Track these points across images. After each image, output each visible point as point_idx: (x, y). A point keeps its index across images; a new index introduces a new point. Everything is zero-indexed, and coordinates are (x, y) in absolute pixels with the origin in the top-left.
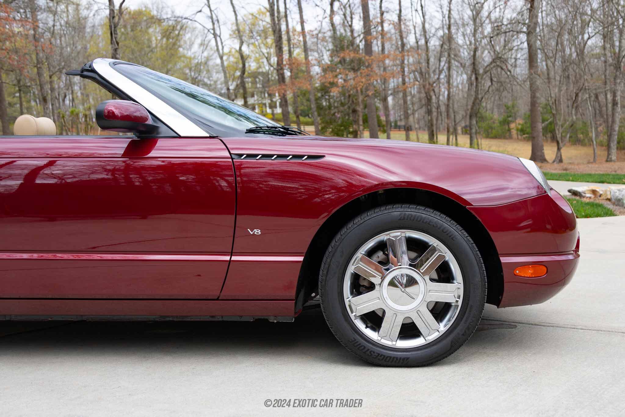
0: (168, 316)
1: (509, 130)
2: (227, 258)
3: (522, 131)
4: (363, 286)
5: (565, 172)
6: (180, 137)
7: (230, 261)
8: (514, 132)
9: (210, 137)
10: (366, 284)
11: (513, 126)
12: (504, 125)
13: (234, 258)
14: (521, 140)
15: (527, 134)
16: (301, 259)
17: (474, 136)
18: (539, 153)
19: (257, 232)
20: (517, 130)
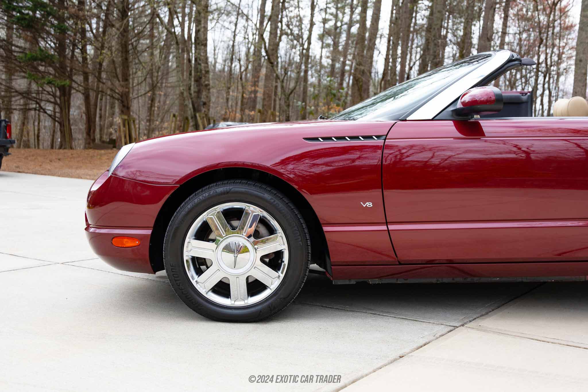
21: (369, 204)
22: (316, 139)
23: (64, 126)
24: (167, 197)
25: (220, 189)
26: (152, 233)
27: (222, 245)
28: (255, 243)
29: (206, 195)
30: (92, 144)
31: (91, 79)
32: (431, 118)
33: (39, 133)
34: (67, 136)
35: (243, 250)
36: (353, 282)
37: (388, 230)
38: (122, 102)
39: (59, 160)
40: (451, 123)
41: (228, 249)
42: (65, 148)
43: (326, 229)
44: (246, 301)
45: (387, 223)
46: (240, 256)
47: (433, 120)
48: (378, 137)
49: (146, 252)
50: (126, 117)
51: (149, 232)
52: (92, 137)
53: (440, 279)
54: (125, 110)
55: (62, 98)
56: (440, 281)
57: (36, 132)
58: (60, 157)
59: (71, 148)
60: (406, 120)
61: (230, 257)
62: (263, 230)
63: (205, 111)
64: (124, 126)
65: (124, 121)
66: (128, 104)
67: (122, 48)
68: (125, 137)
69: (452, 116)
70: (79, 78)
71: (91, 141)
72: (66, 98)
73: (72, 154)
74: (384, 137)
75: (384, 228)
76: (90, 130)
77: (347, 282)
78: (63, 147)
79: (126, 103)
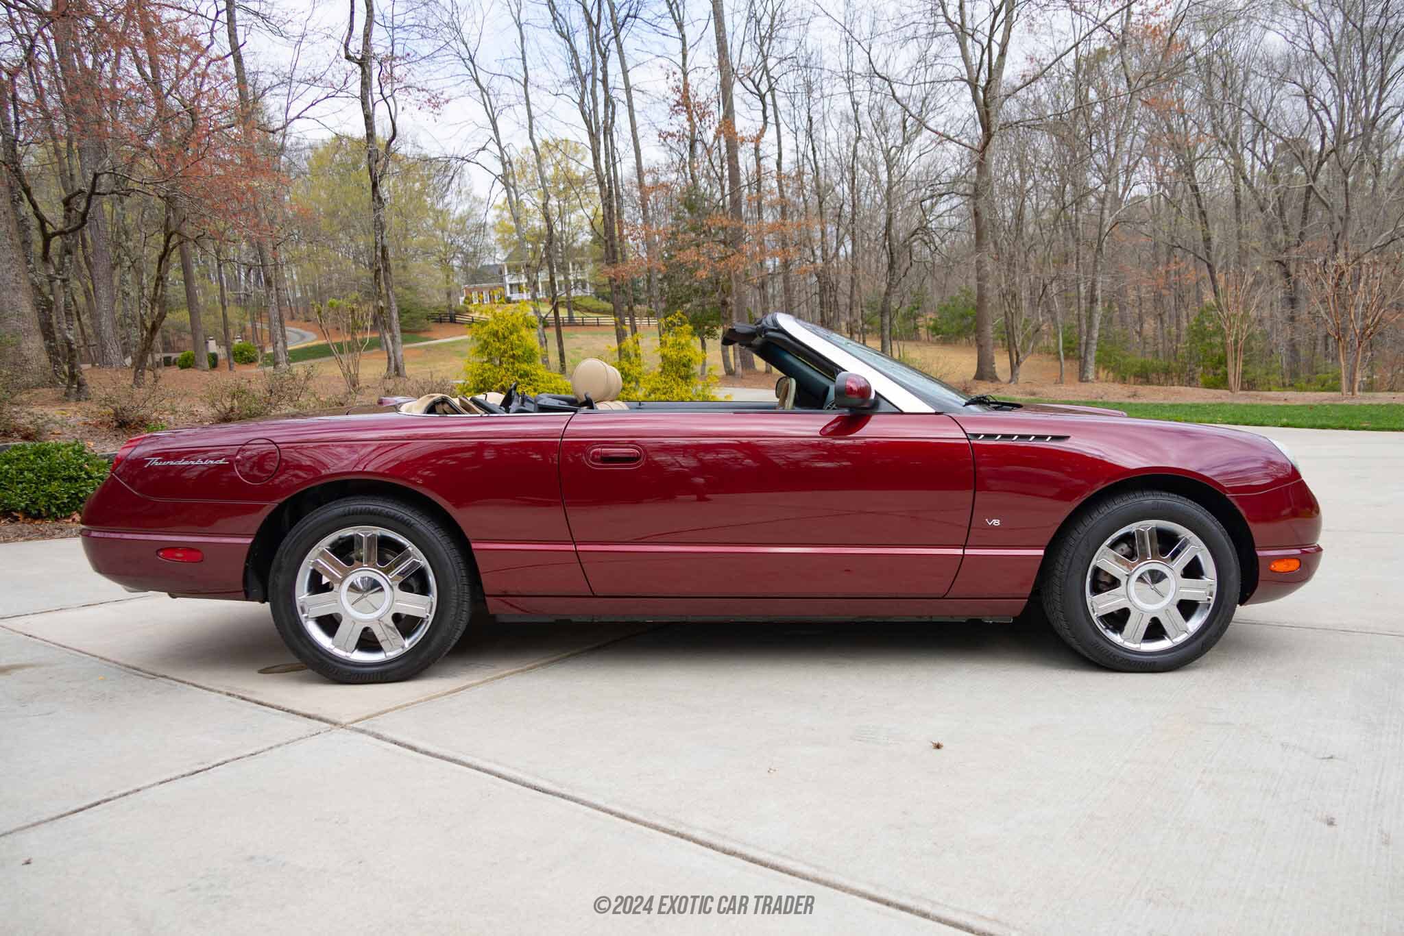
0: (868, 617)
1: (916, 328)
2: (960, 552)
3: (935, 329)
4: (1105, 583)
5: (1032, 397)
6: (902, 413)
7: (963, 555)
8: (922, 331)
9: (936, 413)
10: (1107, 580)
11: (920, 321)
12: (909, 319)
13: (968, 552)
14: (933, 343)
15: (943, 333)
16: (1041, 552)
17: (887, 340)
18: (988, 369)
19: (996, 522)
20: (928, 328)
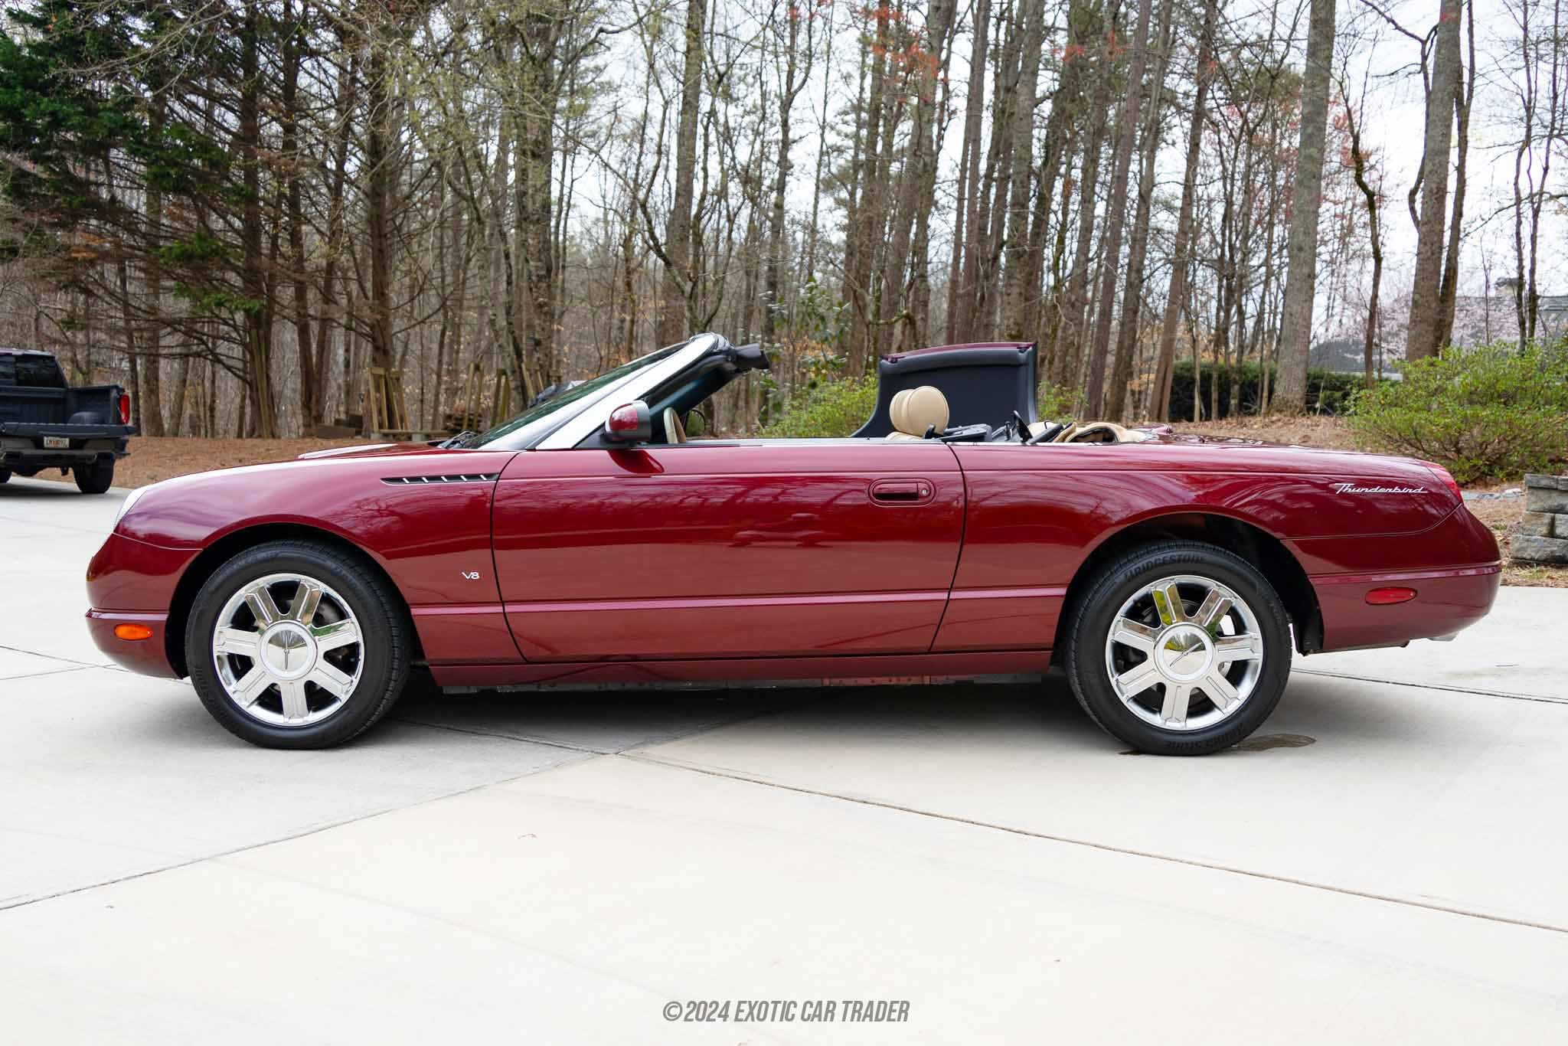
21: (475, 575)
22: (400, 480)
23: (257, 390)
24: (186, 565)
25: (262, 554)
26: (168, 619)
27: (268, 635)
28: (315, 633)
29: (242, 563)
30: (314, 427)
31: (312, 295)
32: (570, 447)
33: (213, 402)
34: (264, 410)
35: (298, 642)
36: (473, 690)
37: (504, 613)
38: (374, 340)
39: (240, 461)
40: (605, 453)
41: (276, 640)
42: (260, 436)
43: (414, 611)
44: (306, 718)
45: (503, 603)
46: (292, 651)
47: (573, 449)
48: (488, 476)
49: (161, 643)
50: (381, 371)
51: (164, 617)
52: (314, 413)
53: (603, 685)
54: (379, 356)
55: (254, 332)
56: (604, 688)
57: (208, 401)
58: (241, 456)
59: (273, 436)
60: (535, 450)
61: (278, 652)
62: (328, 613)
63: (539, 359)
64: (378, 389)
65: (377, 378)
66: (385, 344)
67: (372, 228)
68: (380, 412)
69: (601, 442)
70: (286, 294)
71: (313, 422)
72: (261, 332)
73: (268, 450)
74: (497, 476)
75: (499, 609)
76: (310, 398)
77: (464, 690)
78: (256, 434)
79: (380, 343)
